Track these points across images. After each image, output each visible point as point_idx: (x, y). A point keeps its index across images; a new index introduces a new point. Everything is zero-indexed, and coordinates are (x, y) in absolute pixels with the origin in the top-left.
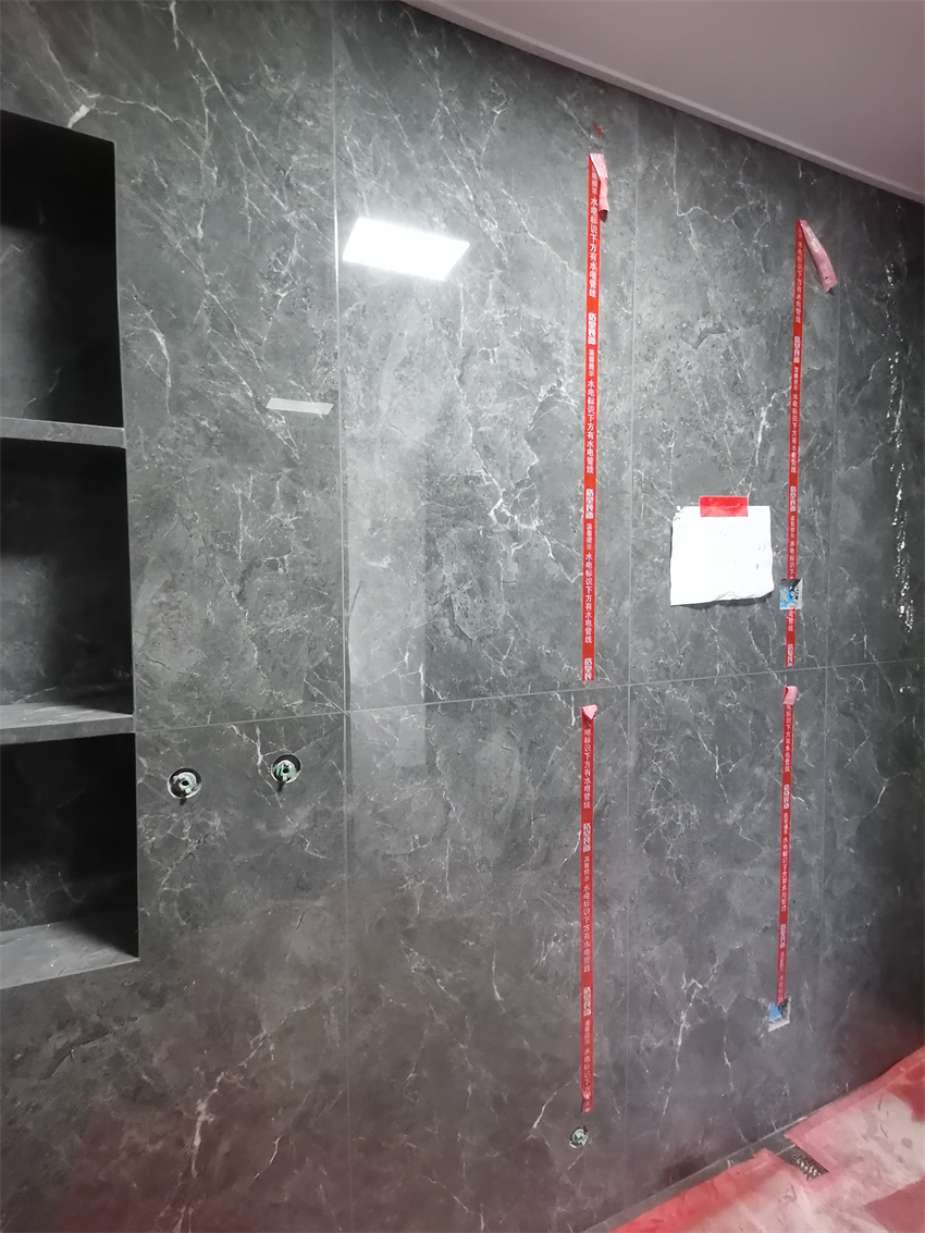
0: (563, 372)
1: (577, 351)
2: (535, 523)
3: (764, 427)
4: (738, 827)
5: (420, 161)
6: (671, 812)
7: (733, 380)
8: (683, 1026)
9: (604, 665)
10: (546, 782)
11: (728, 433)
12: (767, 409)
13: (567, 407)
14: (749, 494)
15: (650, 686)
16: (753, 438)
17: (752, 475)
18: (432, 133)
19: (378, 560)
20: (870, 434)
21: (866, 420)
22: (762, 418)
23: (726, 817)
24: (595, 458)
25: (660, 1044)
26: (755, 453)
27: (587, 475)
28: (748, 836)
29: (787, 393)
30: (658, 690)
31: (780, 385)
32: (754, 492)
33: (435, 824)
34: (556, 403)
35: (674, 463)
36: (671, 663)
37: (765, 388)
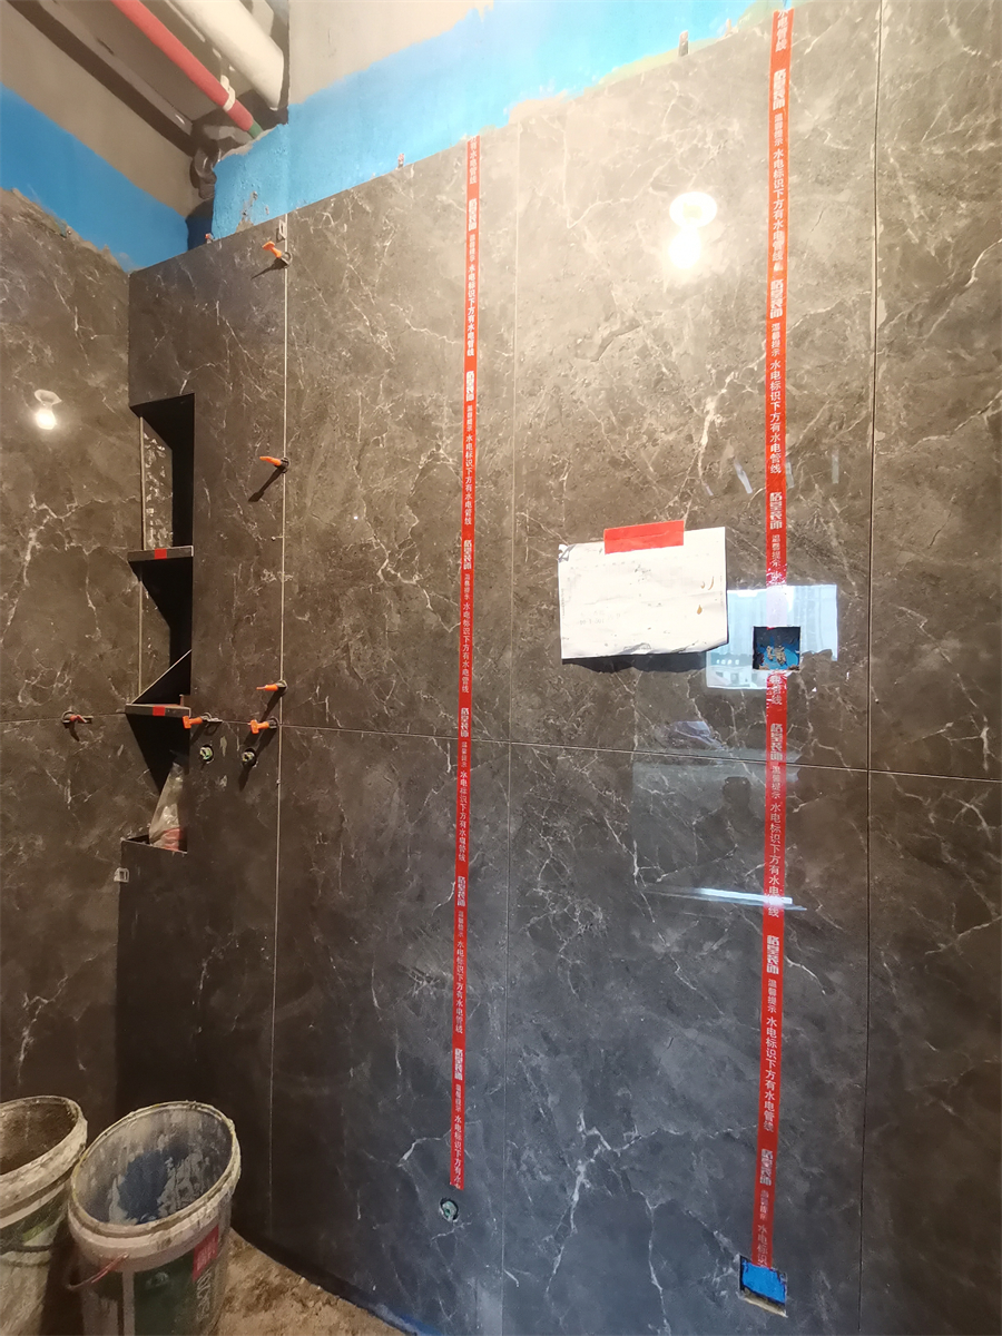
0: (441, 437)
1: (455, 412)
2: (416, 578)
3: (712, 423)
4: (673, 964)
5: (334, 316)
6: (565, 903)
7: (655, 378)
8: (581, 1179)
9: (482, 717)
10: (422, 822)
11: (649, 445)
12: (716, 398)
13: (446, 466)
14: (686, 516)
15: (536, 748)
16: (692, 442)
17: (692, 491)
18: (342, 292)
19: (303, 616)
20: (978, 373)
21: (963, 353)
22: (708, 412)
23: (651, 940)
24: (473, 508)
25: (548, 1179)
26: (697, 461)
27: (465, 527)
28: (693, 983)
29: (759, 365)
30: (546, 754)
31: (743, 357)
32: (695, 512)
33: (333, 828)
34: (435, 466)
35: (568, 496)
36: (564, 725)
37: (713, 371)
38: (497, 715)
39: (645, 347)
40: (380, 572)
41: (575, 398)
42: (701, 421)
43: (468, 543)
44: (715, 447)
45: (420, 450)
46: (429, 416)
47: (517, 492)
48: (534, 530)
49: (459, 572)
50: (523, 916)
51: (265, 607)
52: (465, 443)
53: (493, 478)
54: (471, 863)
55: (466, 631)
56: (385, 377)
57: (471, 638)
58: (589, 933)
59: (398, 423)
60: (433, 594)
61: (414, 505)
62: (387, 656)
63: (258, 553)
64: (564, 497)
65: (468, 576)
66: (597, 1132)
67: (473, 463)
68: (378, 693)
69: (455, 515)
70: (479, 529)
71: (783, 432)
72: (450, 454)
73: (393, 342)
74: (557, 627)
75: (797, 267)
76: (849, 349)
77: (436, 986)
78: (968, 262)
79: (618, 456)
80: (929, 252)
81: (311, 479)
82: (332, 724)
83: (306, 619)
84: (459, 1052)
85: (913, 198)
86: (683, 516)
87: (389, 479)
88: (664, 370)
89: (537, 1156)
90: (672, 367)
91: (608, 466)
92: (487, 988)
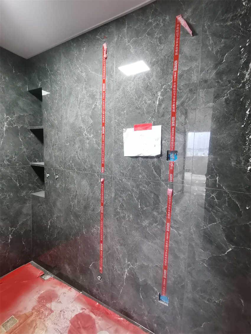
0: (97, 100)
1: (101, 94)
2: (92, 135)
3: (159, 98)
4: (146, 228)
5: (73, 68)
6: (124, 213)
7: (146, 86)
8: (126, 273)
9: (106, 169)
10: (94, 193)
11: (145, 104)
12: (161, 92)
13: (98, 108)
14: (153, 122)
15: (118, 177)
16: (154, 103)
17: (154, 116)
18: (74, 61)
19: (67, 144)
20: (223, 86)
21: (220, 81)
22: (158, 96)
23: (142, 223)
24: (105, 119)
25: (119, 272)
26: (155, 108)
27: (103, 123)
28: (151, 232)
29: (171, 84)
30: (120, 179)
31: (167, 81)
32: (155, 121)
33: (75, 194)
34: (96, 108)
35: (126, 116)
36: (124, 172)
37: (160, 85)
38: (110, 169)
39: (144, 78)
40: (84, 134)
41: (128, 91)
42: (157, 98)
43: (103, 127)
44: (160, 105)
45: (92, 104)
46: (95, 95)
47: (115, 115)
48: (118, 124)
49: (102, 134)
50: (115, 216)
51: (59, 141)
52: (103, 102)
53: (109, 111)
54: (104, 203)
55: (103, 149)
56: (85, 84)
57: (104, 151)
58: (129, 220)
59: (88, 97)
60: (96, 139)
61: (91, 117)
62: (86, 154)
63: (57, 128)
64: (125, 116)
65: (103, 136)
66: (130, 263)
67: (105, 107)
68: (84, 163)
69: (101, 120)
70: (106, 124)
71: (176, 101)
72: (99, 105)
73: (86, 75)
74: (123, 149)
75: (181, 57)
76: (192, 80)
77: (97, 230)
78: (223, 56)
79: (137, 106)
80: (214, 53)
81: (69, 110)
82: (74, 170)
83: (68, 144)
84: (101, 244)
85: (210, 38)
86: (152, 122)
87: (86, 111)
88: (149, 84)
89: (117, 267)
90: (151, 84)
91: (135, 109)
92: (107, 231)
